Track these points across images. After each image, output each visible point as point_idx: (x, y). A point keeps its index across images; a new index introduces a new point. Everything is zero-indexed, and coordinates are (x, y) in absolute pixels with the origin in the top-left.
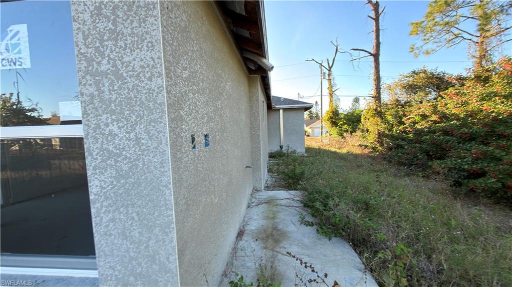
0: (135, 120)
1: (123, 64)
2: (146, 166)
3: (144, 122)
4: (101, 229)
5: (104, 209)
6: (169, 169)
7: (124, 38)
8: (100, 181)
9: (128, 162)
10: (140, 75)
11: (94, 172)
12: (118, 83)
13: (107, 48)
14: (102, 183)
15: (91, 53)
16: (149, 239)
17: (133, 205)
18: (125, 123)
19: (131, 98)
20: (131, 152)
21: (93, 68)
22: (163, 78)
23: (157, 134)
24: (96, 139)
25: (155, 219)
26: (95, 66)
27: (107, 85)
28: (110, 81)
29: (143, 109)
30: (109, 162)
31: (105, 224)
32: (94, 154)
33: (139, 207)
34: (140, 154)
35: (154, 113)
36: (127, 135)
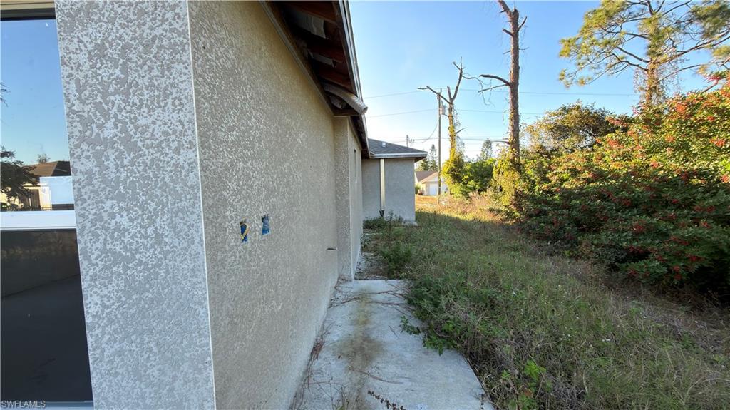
0: (155, 209)
1: (136, 128)
2: (171, 275)
3: (168, 211)
4: (102, 366)
5: (107, 337)
6: (204, 279)
7: (139, 92)
8: (102, 297)
9: (144, 269)
10: (163, 145)
11: (93, 284)
12: (130, 155)
13: (113, 106)
14: (105, 299)
15: (89, 112)
16: (174, 378)
17: (151, 331)
18: (140, 213)
19: (148, 178)
20: (148, 254)
21: (91, 134)
22: (196, 150)
23: (187, 230)
24: (96, 236)
25: (183, 349)
26: (96, 130)
27: (112, 157)
28: (117, 153)
29: (166, 192)
30: (115, 269)
31: (108, 359)
32: (93, 257)
33: (160, 333)
34: (161, 258)
35: (183, 199)
36: (143, 231)
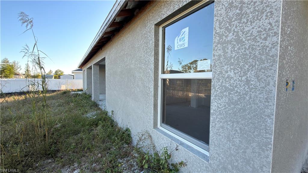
0: (248, 68)
1: (243, 33)
2: (252, 99)
3: (255, 69)
4: (215, 130)
5: (218, 119)
6: (274, 105)
7: (247, 16)
8: (218, 104)
9: (238, 95)
10: (257, 38)
11: (215, 98)
12: (238, 46)
13: (233, 26)
14: (219, 105)
15: (222, 32)
16: (247, 148)
17: (238, 122)
18: (240, 70)
19: (246, 55)
20: (241, 89)
21: (222, 40)
23: (266, 78)
24: (219, 80)
25: (254, 136)
26: (224, 38)
27: (230, 48)
28: (232, 46)
29: (255, 60)
30: (225, 93)
31: (217, 128)
32: (217, 88)
33: (242, 125)
34: (248, 91)
35: (265, 62)
36: (240, 78)
